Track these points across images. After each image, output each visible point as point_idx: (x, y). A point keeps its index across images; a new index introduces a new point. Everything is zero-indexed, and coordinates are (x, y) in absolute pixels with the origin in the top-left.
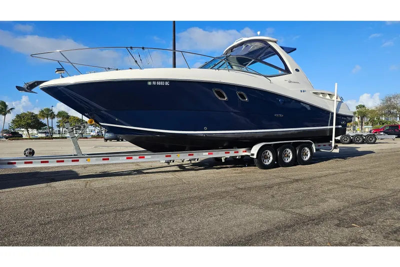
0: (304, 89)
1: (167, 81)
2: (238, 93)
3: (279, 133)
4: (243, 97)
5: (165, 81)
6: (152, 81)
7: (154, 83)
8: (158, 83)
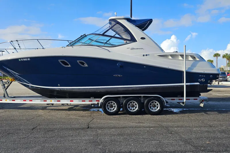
0: (147, 54)
1: (29, 58)
2: (78, 61)
3: (119, 89)
4: (83, 64)
5: (27, 58)
6: (20, 59)
7: (22, 60)
8: (24, 60)
